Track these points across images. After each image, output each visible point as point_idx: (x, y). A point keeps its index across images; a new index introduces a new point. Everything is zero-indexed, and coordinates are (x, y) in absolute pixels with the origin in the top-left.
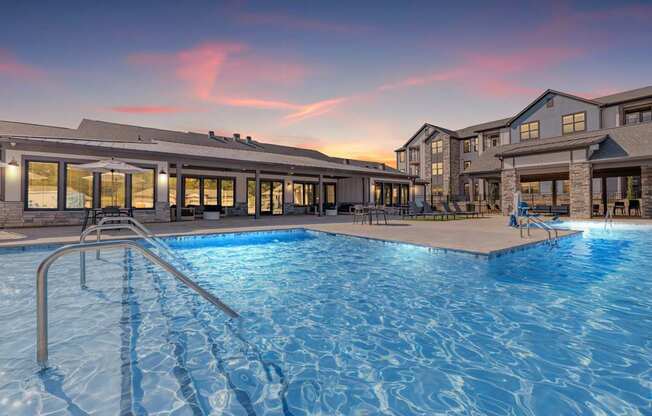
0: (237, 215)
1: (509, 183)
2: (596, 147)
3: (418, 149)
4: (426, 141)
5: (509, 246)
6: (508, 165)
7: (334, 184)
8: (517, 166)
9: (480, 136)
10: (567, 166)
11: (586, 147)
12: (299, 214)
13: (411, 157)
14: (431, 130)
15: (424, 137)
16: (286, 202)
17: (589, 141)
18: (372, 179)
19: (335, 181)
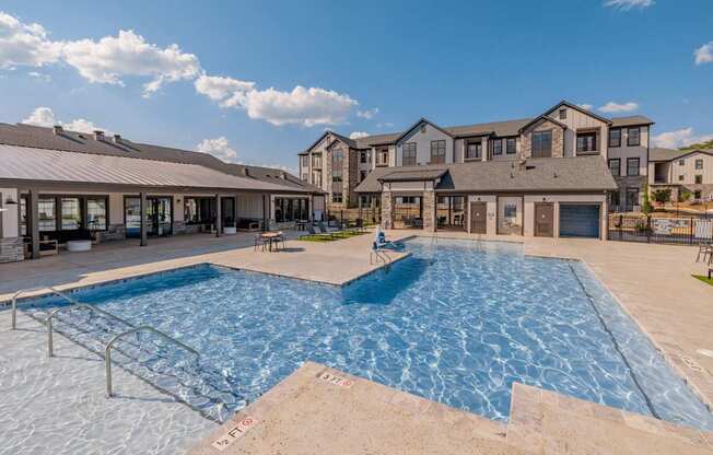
0: (111, 240)
1: (386, 202)
2: (438, 181)
3: (320, 154)
4: (327, 148)
5: (356, 277)
6: (386, 189)
7: (233, 199)
8: (393, 189)
9: (374, 150)
10: (422, 192)
11: (433, 180)
12: (191, 233)
13: (313, 162)
14: (333, 138)
15: (325, 144)
16: (175, 220)
17: (435, 176)
18: (273, 197)
19: (232, 195)
